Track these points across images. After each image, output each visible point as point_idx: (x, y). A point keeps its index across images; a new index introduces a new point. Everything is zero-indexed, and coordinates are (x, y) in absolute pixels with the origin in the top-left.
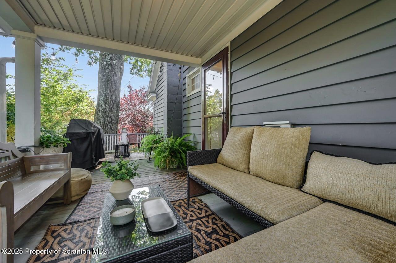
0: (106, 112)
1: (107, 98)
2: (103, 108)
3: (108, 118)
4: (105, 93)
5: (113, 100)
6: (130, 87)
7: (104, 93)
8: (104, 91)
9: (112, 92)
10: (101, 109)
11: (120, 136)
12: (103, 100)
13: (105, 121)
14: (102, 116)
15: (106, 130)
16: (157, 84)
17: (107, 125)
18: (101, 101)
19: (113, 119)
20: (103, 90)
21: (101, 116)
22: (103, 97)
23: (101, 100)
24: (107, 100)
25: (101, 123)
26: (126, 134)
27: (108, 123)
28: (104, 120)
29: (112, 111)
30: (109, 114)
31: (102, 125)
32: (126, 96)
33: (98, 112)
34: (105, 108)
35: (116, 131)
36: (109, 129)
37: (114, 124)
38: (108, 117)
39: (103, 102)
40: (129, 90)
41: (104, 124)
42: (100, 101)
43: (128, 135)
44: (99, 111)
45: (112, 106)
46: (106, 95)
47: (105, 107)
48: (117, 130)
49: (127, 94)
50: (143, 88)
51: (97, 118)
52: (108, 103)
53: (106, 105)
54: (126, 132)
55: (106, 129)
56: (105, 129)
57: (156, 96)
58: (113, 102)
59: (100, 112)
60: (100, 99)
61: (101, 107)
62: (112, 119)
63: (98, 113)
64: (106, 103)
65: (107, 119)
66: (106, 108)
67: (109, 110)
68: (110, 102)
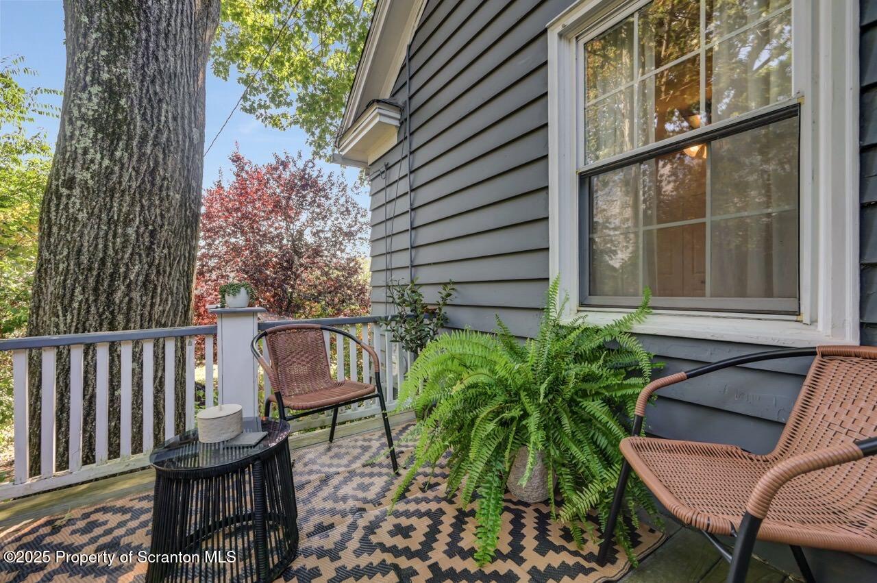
0: (113, 190)
1: (118, 108)
2: (95, 167)
3: (130, 231)
4: (105, 76)
5: (159, 130)
6: (237, 159)
7: (96, 81)
8: (98, 68)
9: (153, 82)
10: (82, 175)
11: (209, 342)
12: (94, 122)
13: (106, 246)
14: (91, 215)
15: (118, 296)
16: (410, 58)
17: (122, 270)
18: (79, 123)
19: (163, 235)
20: (88, 60)
21: (82, 216)
22: (92, 103)
23: (83, 117)
24: (119, 124)
25: (84, 259)
26: (249, 327)
27: (130, 258)
28: (101, 241)
29: (156, 190)
30: (132, 205)
31: (90, 269)
32: (226, 186)
33: (64, 191)
34: (109, 173)
35: (184, 308)
36: (136, 295)
37: (171, 266)
38: (127, 223)
39: (92, 131)
40: (235, 170)
41: (103, 262)
42: (71, 122)
43: (264, 332)
44: (70, 188)
45: (156, 163)
46: (112, 92)
47: (106, 162)
48: (189, 301)
49: (229, 181)
50: (283, 158)
51: (55, 229)
52: (130, 138)
53: (118, 154)
54: (254, 313)
55: (119, 294)
56: (111, 292)
57: (397, 123)
58: (164, 139)
59: (77, 191)
60: (76, 113)
61: (78, 165)
62: (153, 234)
63: (59, 197)
64: (114, 138)
65: (125, 235)
66: (116, 168)
67: (134, 185)
68: (144, 139)
